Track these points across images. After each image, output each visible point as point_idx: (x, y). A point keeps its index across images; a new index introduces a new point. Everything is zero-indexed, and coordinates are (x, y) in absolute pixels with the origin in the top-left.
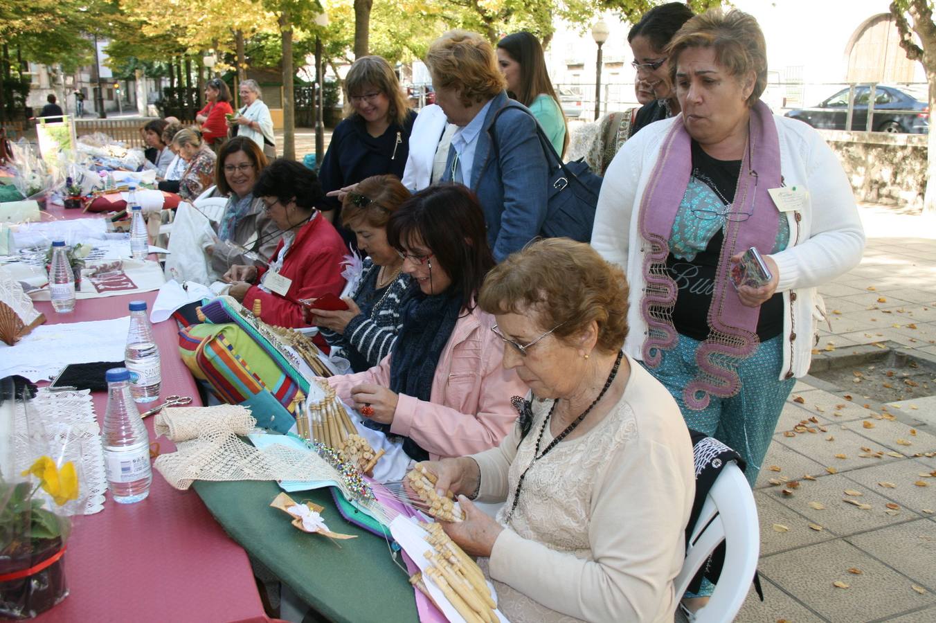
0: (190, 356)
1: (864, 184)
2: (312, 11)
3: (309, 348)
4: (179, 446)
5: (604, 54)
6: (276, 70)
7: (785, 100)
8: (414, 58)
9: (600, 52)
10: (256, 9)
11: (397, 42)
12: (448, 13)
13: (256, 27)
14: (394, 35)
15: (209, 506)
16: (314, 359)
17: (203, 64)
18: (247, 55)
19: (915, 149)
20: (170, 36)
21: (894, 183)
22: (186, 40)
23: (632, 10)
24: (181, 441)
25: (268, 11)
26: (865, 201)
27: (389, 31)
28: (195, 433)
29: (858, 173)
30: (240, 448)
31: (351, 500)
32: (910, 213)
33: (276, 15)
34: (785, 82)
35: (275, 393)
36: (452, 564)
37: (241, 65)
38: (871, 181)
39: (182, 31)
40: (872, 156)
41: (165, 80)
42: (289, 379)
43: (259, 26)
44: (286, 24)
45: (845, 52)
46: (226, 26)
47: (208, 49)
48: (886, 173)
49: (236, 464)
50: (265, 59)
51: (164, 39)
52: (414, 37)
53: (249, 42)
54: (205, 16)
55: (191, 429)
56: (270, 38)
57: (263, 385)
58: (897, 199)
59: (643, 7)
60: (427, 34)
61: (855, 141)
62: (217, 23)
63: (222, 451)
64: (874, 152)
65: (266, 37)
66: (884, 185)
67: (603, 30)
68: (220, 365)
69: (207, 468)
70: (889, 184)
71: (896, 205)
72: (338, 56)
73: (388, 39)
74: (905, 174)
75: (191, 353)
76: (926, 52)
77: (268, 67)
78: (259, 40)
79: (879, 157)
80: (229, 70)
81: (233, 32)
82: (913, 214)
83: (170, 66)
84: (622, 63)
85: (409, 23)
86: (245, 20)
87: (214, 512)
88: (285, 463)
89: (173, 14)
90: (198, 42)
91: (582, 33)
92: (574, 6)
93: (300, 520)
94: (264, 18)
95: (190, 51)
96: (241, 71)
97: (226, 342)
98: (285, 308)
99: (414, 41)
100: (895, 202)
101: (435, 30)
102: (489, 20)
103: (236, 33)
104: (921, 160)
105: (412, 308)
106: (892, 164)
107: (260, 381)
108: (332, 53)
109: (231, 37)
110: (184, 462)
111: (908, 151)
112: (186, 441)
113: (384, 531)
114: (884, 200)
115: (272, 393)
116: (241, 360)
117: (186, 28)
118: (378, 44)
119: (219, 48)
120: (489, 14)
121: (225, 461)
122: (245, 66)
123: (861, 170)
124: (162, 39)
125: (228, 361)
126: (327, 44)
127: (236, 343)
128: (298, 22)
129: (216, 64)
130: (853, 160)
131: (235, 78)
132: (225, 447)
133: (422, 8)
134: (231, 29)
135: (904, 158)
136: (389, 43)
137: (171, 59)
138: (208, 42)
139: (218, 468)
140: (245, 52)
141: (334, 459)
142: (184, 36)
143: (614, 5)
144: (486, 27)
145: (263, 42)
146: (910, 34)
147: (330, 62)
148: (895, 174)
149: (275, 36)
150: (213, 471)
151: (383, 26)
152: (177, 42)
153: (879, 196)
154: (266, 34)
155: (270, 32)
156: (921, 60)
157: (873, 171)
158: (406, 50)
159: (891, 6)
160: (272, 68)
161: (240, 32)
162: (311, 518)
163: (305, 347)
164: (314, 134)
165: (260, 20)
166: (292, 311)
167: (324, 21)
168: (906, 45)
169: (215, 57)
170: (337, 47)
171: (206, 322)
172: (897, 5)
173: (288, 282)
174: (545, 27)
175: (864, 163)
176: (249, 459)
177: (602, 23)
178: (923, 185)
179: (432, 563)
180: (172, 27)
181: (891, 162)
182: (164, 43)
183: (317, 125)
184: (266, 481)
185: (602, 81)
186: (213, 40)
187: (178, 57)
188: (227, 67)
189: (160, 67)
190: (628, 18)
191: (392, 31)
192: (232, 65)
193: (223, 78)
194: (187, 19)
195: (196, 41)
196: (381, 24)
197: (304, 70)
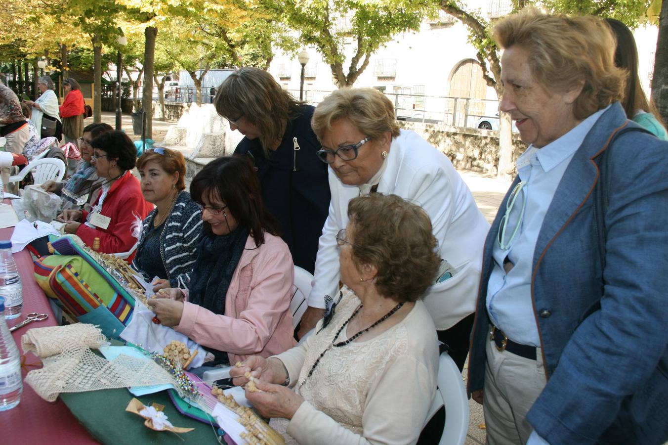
0: (44, 280)
1: (463, 159)
2: (116, 35)
3: (127, 269)
4: (44, 362)
5: (306, 72)
6: (88, 73)
7: (414, 105)
8: (181, 68)
9: (303, 70)
10: (76, 31)
11: (171, 58)
12: (206, 41)
13: (76, 43)
14: (169, 53)
15: (75, 413)
16: (131, 278)
17: (37, 65)
18: (68, 62)
19: (492, 138)
20: (14, 46)
21: (480, 158)
22: (26, 49)
23: (324, 45)
24: (46, 357)
25: (86, 33)
26: (464, 169)
27: (166, 50)
28: (58, 350)
29: (460, 152)
30: (95, 361)
31: (184, 398)
32: (489, 177)
33: (91, 36)
34: (414, 94)
35: (110, 307)
36: (260, 439)
37: (65, 68)
38: (468, 157)
39: (24, 43)
40: (468, 143)
41: (9, 76)
42: (120, 297)
43: (78, 43)
44: (97, 42)
45: (448, 79)
46: (55, 42)
47: (41, 57)
48: (476, 153)
49: (94, 376)
50: (81, 65)
51: (10, 48)
52: (182, 56)
53: (70, 53)
54: (40, 34)
55: (54, 347)
56: (85, 51)
57: (101, 301)
58: (483, 168)
59: (332, 44)
60: (191, 54)
61: (458, 132)
62: (48, 39)
63: (81, 365)
64: (469, 140)
65: (83, 50)
66: (475, 159)
67: (306, 57)
68: (69, 288)
69: (71, 381)
70: (478, 158)
71: (481, 171)
72: (131, 65)
73: (165, 56)
74: (486, 153)
75: (45, 278)
76: (498, 83)
77: (82, 70)
78: (77, 53)
79: (472, 143)
80: (56, 71)
81: (60, 46)
82: (491, 177)
83: (13, 66)
84: (315, 78)
85: (180, 46)
86: (69, 38)
87: (79, 418)
88: (130, 371)
89: (17, 31)
90: (35, 51)
91: (292, 58)
92: (286, 41)
93: (150, 420)
94: (83, 37)
95: (28, 57)
96: (65, 72)
97: (73, 270)
98: (106, 238)
99: (182, 58)
100: (481, 170)
101: (197, 51)
102: (233, 46)
103: (62, 47)
104: (495, 145)
105: (207, 243)
106: (480, 147)
107: (99, 299)
108: (127, 63)
109: (57, 49)
110: (52, 377)
111: (488, 140)
112: (51, 356)
113: (210, 419)
114: (475, 168)
115: (107, 307)
116: (84, 283)
117: (26, 41)
118: (159, 58)
119: (49, 56)
120: (233, 43)
121: (84, 374)
122: (68, 69)
123: (462, 150)
124: (8, 48)
125: (75, 285)
126: (124, 57)
127: (80, 272)
128: (106, 41)
129: (46, 66)
130: (457, 143)
131: (60, 76)
132: (83, 361)
133: (191, 36)
134: (58, 44)
135: (486, 144)
136: (165, 58)
137: (14, 62)
138: (41, 52)
139: (79, 380)
140: (67, 59)
141: (167, 365)
142: (24, 46)
143: (313, 42)
144: (230, 51)
145: (80, 54)
146: (488, 72)
147: (125, 69)
148: (481, 154)
149: (88, 50)
150: (76, 384)
151: (162, 47)
152: (19, 50)
153: (472, 166)
154: (82, 48)
155: (85, 47)
156: (495, 87)
157: (468, 151)
158: (177, 63)
159: (477, 54)
160: (85, 71)
161: (64, 46)
162: (158, 419)
163: (124, 269)
164: (115, 116)
165: (79, 39)
166: (111, 241)
167: (124, 41)
168: (486, 77)
169: (46, 62)
170: (130, 60)
171: (55, 254)
172: (481, 55)
173: (108, 220)
174: (268, 53)
175: (463, 146)
176: (103, 370)
177: (305, 52)
178: (497, 160)
179: (246, 441)
180: (16, 40)
181: (479, 146)
182: (9, 50)
183: (117, 110)
184: (119, 389)
185: (304, 88)
186: (45, 50)
187: (19, 61)
188: (55, 69)
189: (6, 67)
190: (321, 50)
191: (168, 50)
192: (57, 68)
193: (51, 76)
194: (27, 35)
195: (33, 51)
196: (161, 46)
197: (107, 73)
